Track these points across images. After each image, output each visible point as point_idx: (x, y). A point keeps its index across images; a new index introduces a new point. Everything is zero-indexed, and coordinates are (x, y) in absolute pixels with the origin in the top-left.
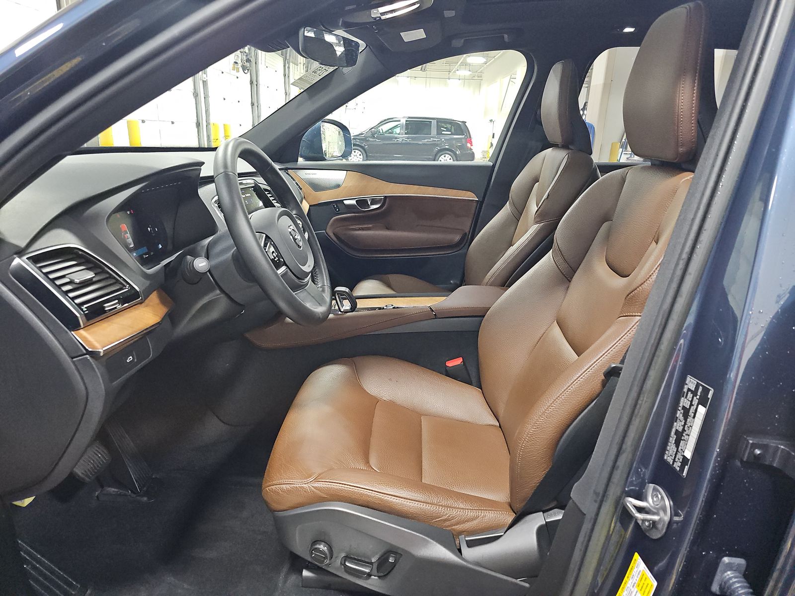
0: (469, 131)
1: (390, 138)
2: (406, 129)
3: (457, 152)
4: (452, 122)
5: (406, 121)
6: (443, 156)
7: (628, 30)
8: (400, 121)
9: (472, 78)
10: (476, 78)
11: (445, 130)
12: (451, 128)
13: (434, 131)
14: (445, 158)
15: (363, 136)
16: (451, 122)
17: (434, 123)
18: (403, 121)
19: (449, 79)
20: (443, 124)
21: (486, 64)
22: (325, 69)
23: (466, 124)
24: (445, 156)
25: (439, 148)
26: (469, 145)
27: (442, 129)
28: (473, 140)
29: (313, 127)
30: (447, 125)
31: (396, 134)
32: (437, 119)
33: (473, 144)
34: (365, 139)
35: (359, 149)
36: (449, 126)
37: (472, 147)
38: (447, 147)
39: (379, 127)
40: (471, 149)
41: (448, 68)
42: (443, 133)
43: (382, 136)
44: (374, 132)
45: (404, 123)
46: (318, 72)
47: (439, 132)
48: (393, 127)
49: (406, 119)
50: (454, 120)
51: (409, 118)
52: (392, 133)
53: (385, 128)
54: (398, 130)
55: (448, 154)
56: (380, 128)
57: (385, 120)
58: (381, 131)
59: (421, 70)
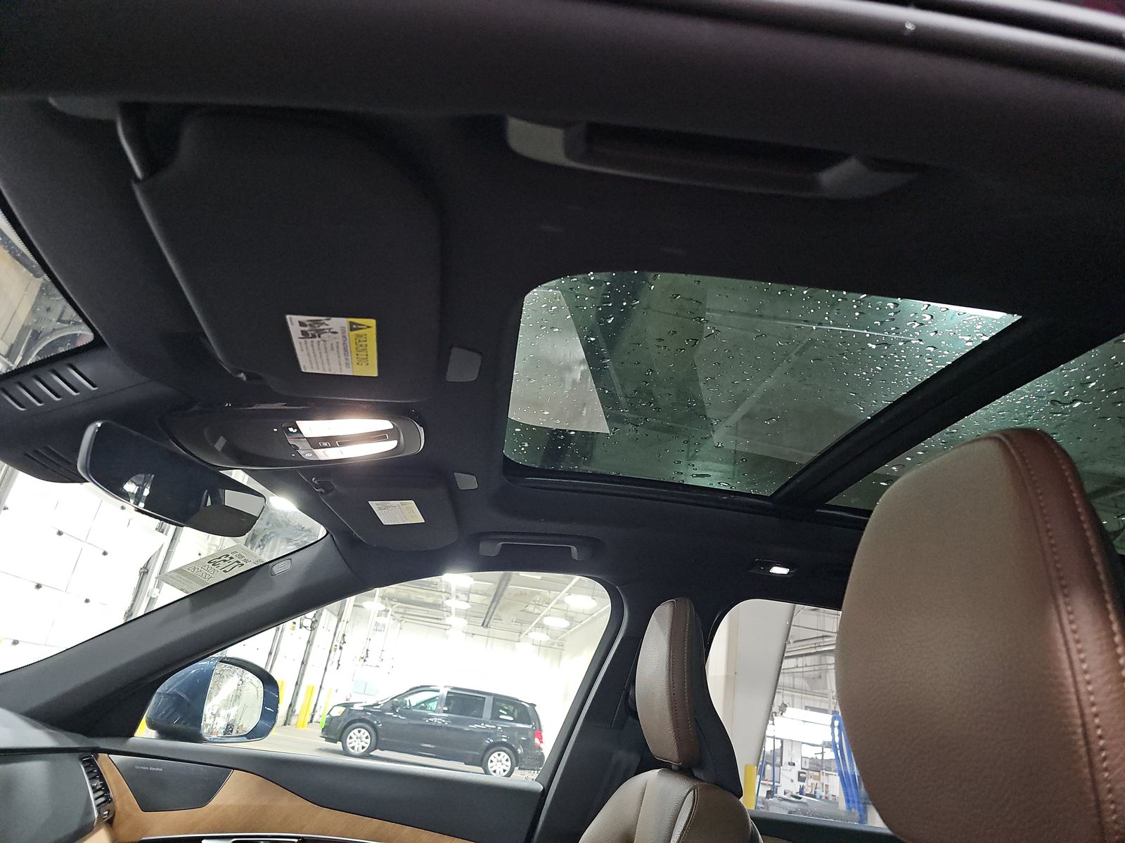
0: (538, 718)
1: (421, 717)
2: (447, 704)
3: (519, 750)
4: (515, 703)
5: (449, 692)
6: (496, 754)
7: (778, 570)
8: (438, 691)
9: (550, 646)
10: (556, 646)
11: (506, 713)
12: (514, 711)
13: (487, 713)
14: (499, 758)
15: (379, 707)
16: (513, 703)
17: (489, 700)
18: (444, 692)
19: (519, 641)
20: (503, 705)
21: (569, 629)
22: (238, 562)
23: (536, 708)
24: (499, 755)
25: (492, 741)
26: (537, 741)
27: (501, 711)
28: (543, 734)
29: (192, 670)
30: (510, 706)
31: (431, 710)
32: (495, 695)
33: (543, 740)
34: (381, 714)
35: (368, 727)
36: (511, 708)
37: (542, 746)
38: (504, 740)
39: (406, 696)
40: (540, 748)
41: (519, 628)
42: (501, 717)
43: (407, 711)
44: (396, 704)
45: (445, 694)
46: (222, 565)
47: (495, 717)
48: (429, 700)
49: (450, 690)
50: (518, 700)
51: (455, 688)
52: (424, 708)
53: (414, 700)
54: (433, 705)
55: (504, 751)
56: (407, 699)
57: (417, 688)
58: (408, 704)
59: (483, 625)
